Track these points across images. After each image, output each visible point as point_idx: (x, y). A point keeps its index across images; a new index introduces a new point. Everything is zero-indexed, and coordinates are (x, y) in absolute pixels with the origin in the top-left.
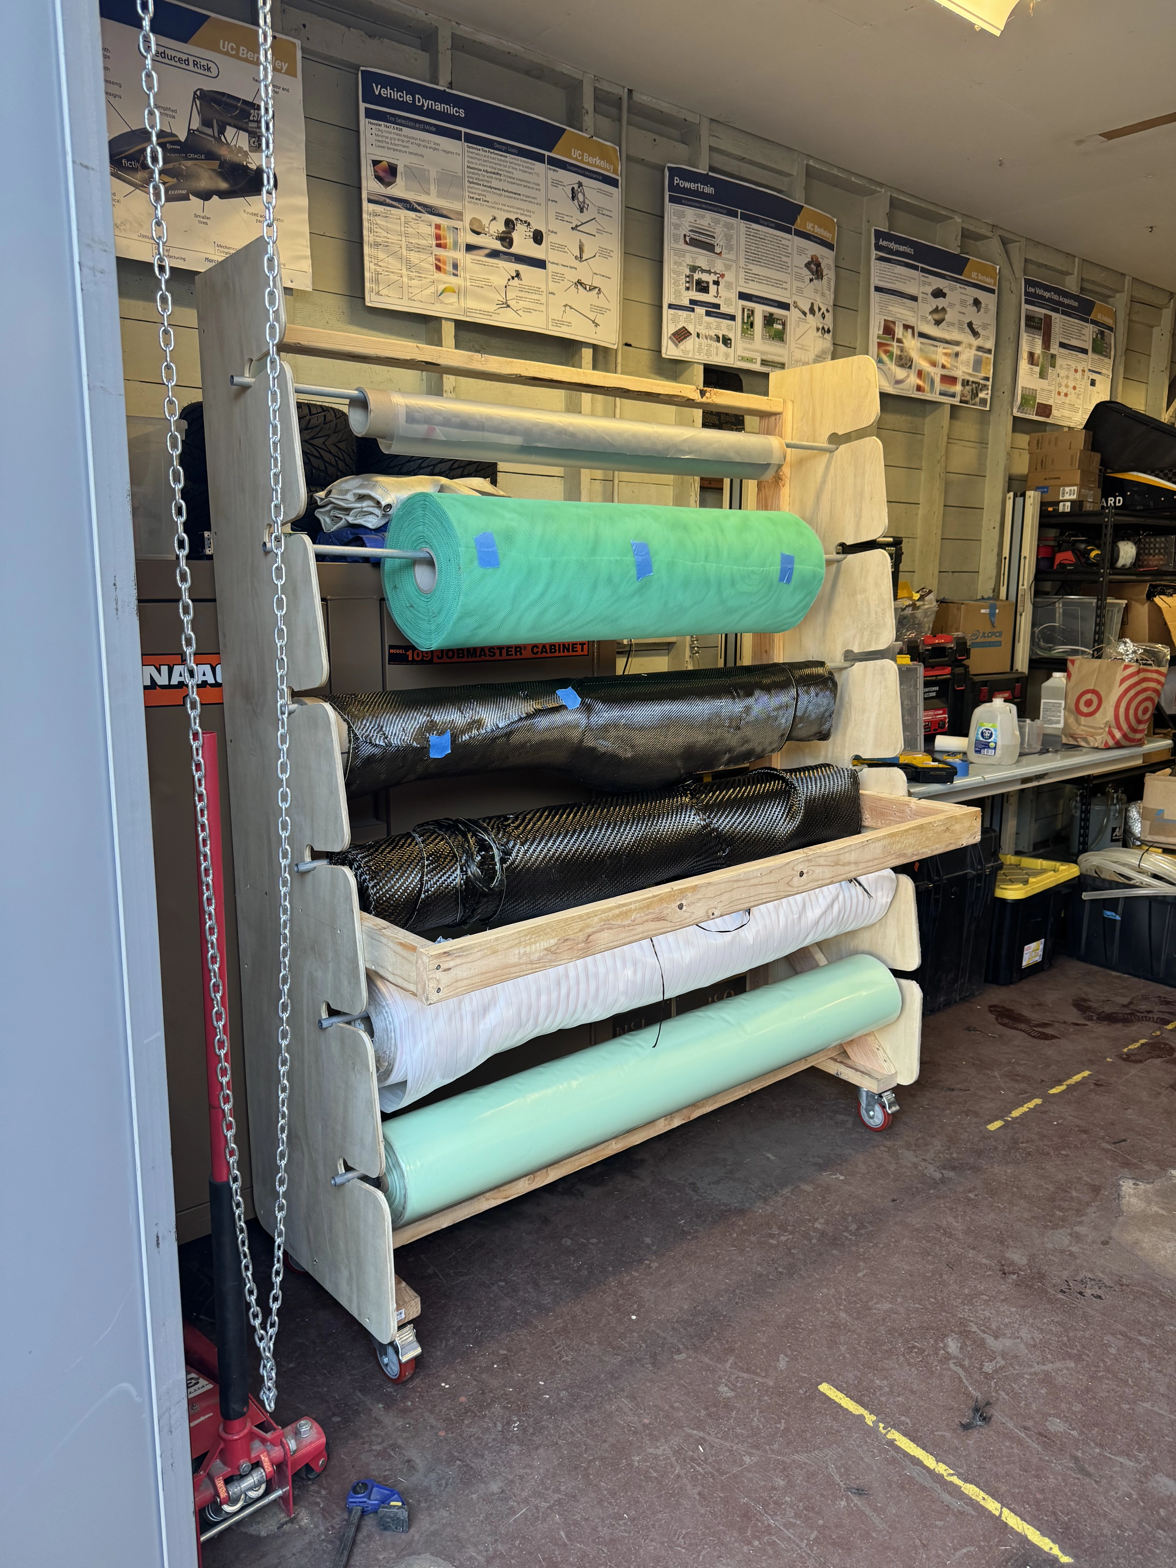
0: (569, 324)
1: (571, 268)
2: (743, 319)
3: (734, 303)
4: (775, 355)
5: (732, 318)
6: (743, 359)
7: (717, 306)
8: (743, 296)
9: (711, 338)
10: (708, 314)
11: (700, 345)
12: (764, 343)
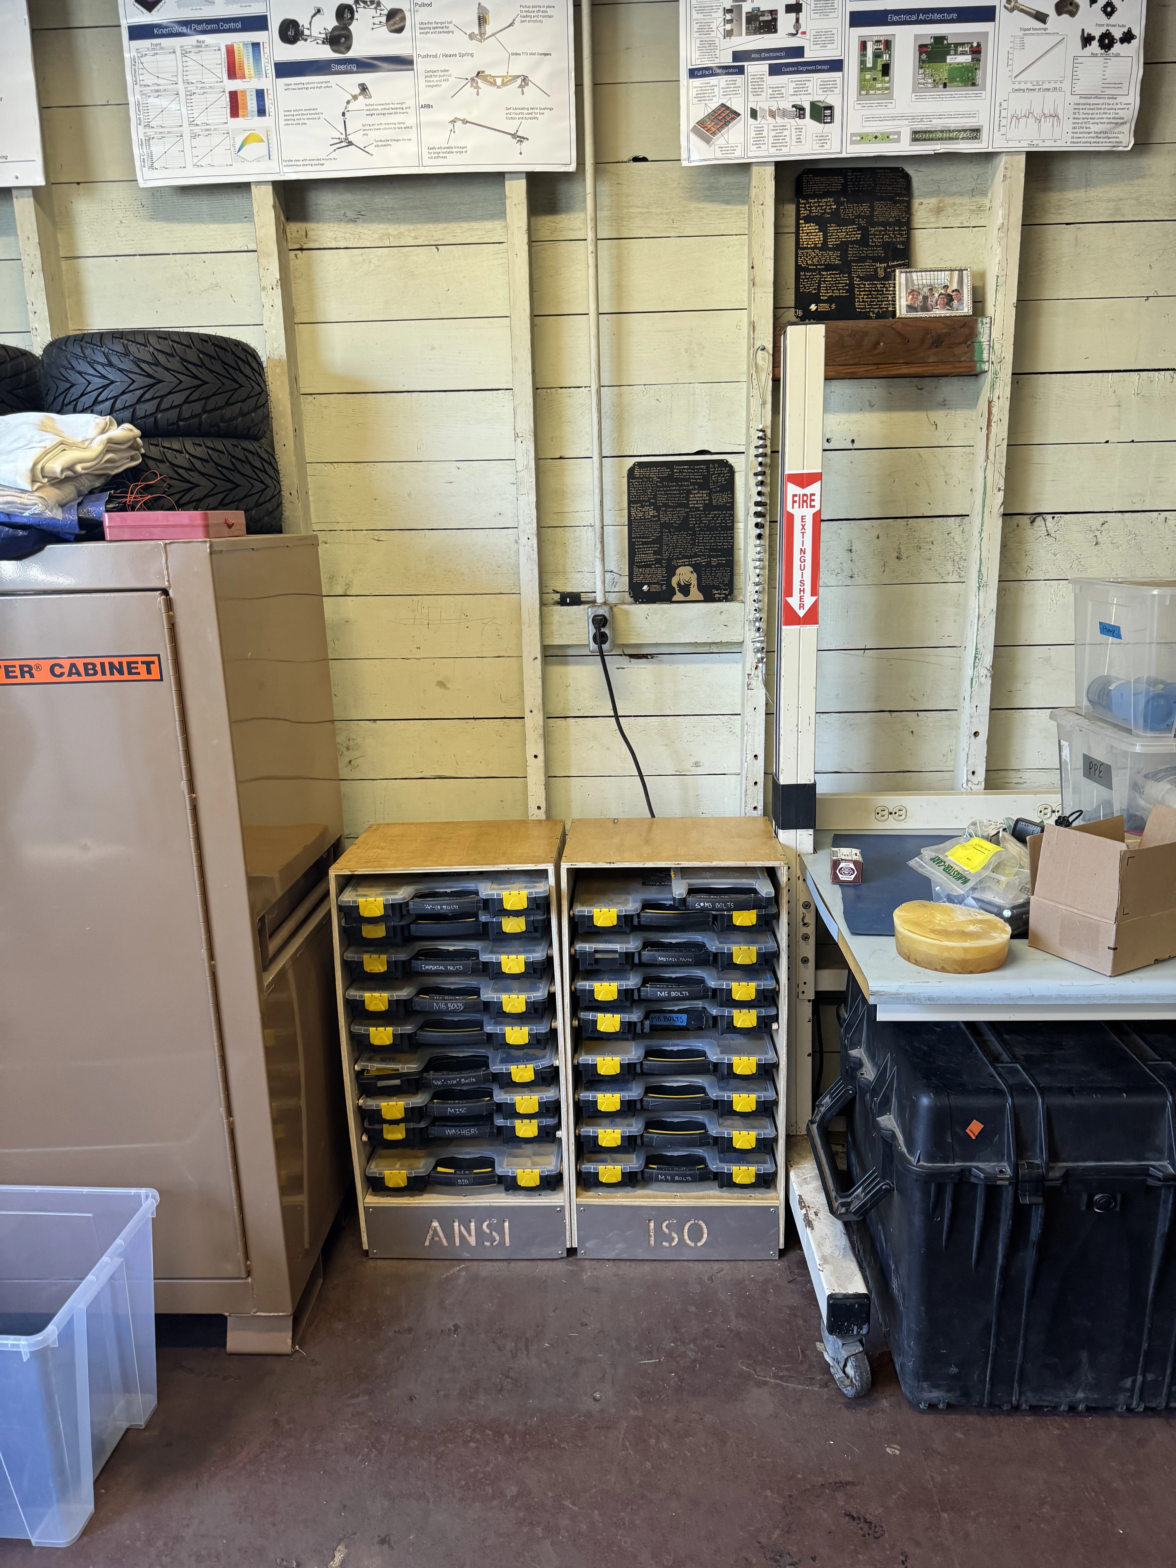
0: (462, 150)
1: (462, 55)
2: (863, 62)
3: (838, 38)
4: (951, 117)
5: (836, 65)
6: (863, 138)
7: (799, 51)
8: (858, 19)
9: (784, 114)
10: (775, 70)
11: (759, 131)
12: (918, 98)
